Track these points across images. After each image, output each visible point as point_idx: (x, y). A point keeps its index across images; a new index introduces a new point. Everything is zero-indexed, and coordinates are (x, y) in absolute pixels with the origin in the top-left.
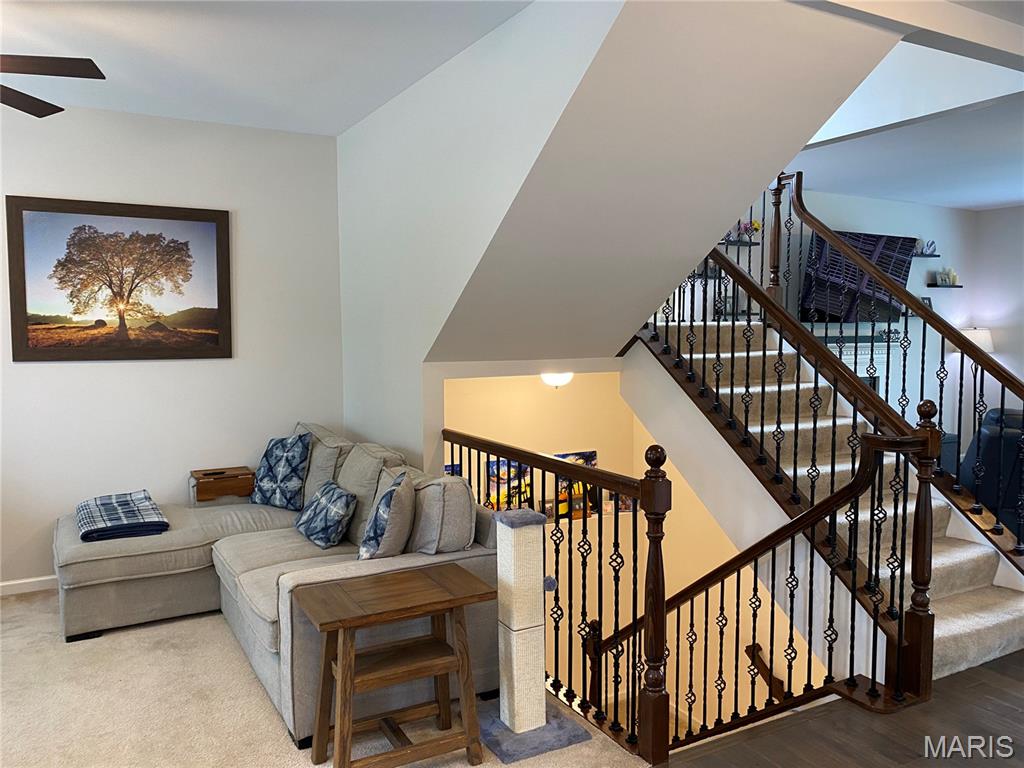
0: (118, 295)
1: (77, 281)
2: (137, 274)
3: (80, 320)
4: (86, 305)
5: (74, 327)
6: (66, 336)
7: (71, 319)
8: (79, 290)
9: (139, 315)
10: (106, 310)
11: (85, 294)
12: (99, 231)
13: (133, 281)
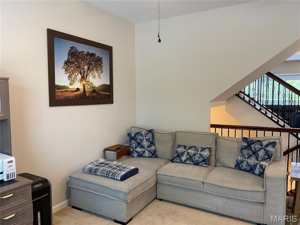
0: (83, 77)
1: (71, 71)
2: (88, 69)
3: (71, 88)
4: (74, 81)
5: (70, 91)
6: (68, 94)
7: (69, 87)
8: (71, 75)
9: (89, 86)
10: (79, 84)
11: (73, 76)
12: (78, 50)
13: (87, 72)
